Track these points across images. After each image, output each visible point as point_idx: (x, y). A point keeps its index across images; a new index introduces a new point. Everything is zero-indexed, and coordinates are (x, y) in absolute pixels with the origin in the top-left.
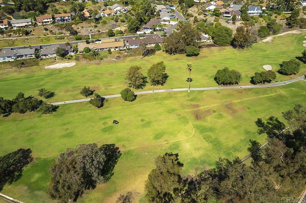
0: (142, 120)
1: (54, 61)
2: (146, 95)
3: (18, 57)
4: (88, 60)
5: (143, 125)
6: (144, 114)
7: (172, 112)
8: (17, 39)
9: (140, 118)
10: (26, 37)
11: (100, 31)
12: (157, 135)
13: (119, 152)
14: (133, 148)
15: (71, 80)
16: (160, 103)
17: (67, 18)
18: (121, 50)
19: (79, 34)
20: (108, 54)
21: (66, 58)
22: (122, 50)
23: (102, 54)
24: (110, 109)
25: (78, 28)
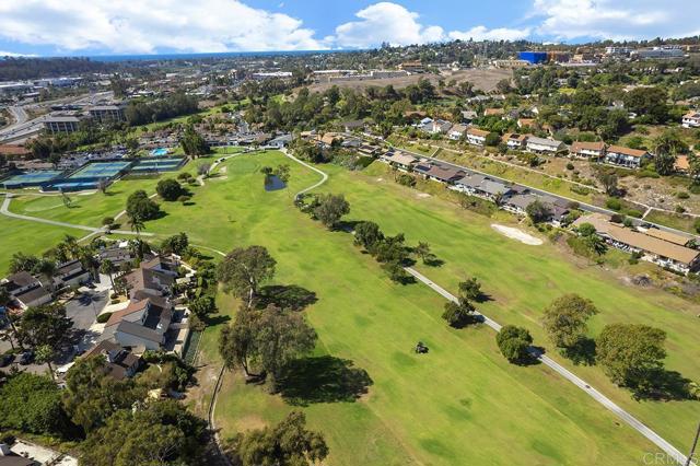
0: (466, 402)
1: (515, 222)
2: (558, 379)
3: (477, 192)
4: (572, 250)
5: (452, 408)
6: (489, 398)
7: (541, 452)
8: (513, 168)
9: (468, 395)
10: (528, 169)
11: (683, 211)
12: (437, 443)
13: (359, 397)
14: (377, 413)
15: (492, 263)
16: (555, 415)
17: (631, 158)
18: (667, 268)
19: (626, 199)
20: (625, 262)
21: (536, 227)
22: (673, 271)
23: (613, 253)
24: (462, 341)
25: (636, 187)
